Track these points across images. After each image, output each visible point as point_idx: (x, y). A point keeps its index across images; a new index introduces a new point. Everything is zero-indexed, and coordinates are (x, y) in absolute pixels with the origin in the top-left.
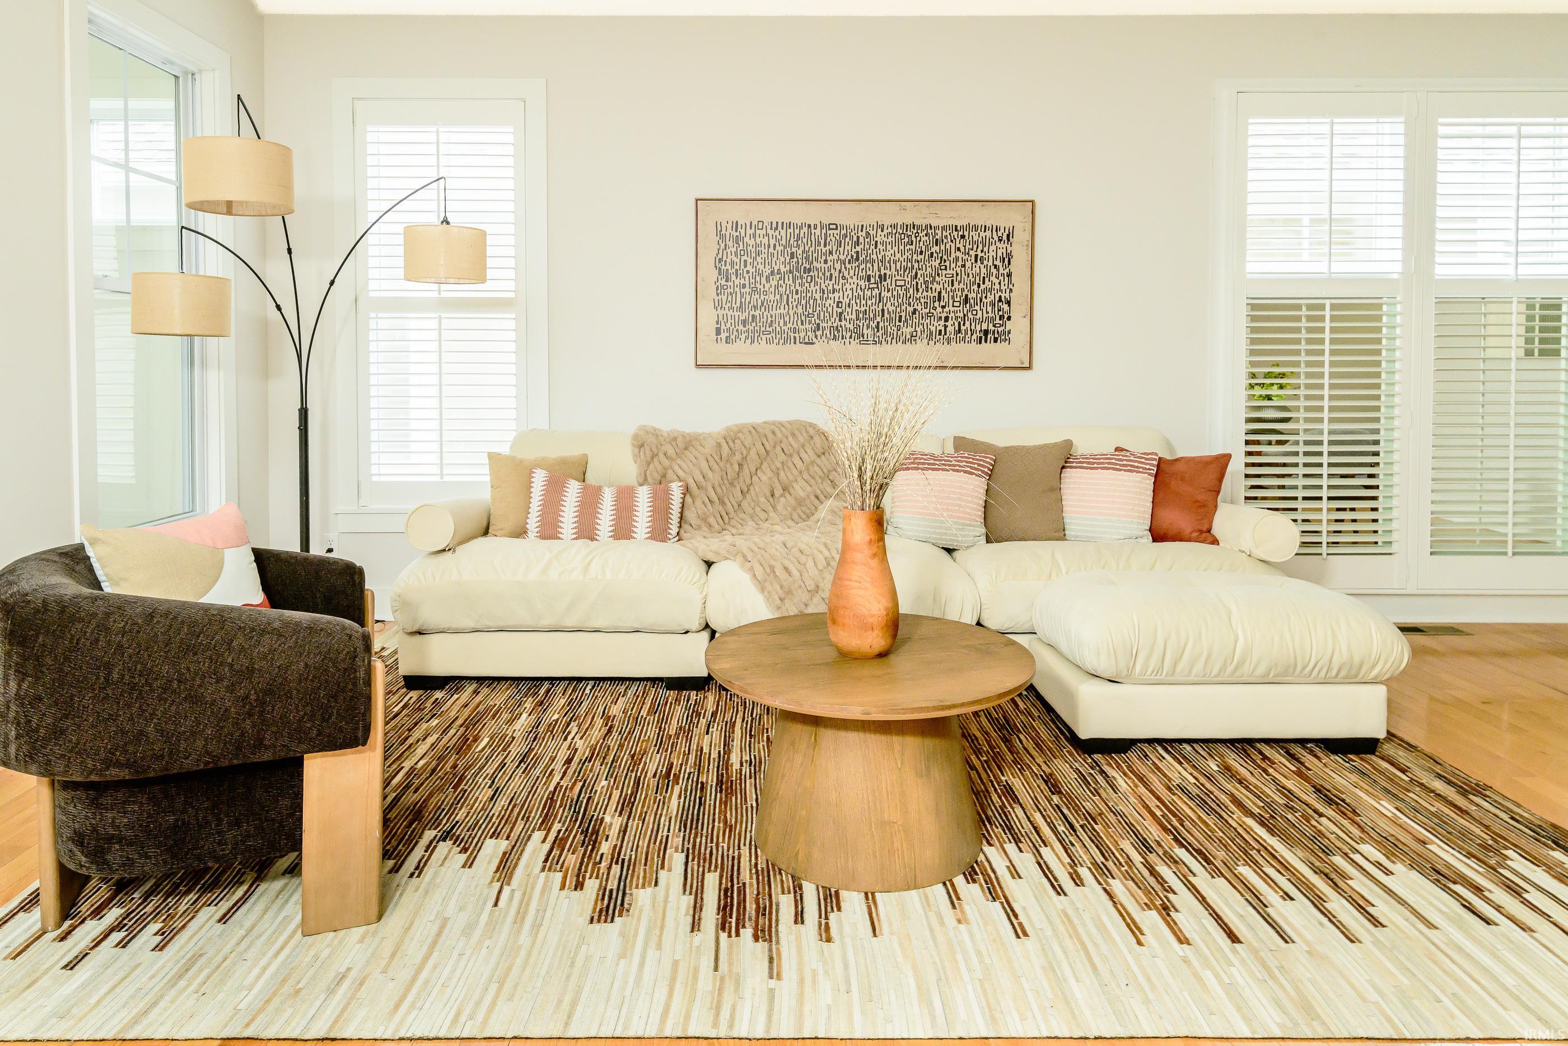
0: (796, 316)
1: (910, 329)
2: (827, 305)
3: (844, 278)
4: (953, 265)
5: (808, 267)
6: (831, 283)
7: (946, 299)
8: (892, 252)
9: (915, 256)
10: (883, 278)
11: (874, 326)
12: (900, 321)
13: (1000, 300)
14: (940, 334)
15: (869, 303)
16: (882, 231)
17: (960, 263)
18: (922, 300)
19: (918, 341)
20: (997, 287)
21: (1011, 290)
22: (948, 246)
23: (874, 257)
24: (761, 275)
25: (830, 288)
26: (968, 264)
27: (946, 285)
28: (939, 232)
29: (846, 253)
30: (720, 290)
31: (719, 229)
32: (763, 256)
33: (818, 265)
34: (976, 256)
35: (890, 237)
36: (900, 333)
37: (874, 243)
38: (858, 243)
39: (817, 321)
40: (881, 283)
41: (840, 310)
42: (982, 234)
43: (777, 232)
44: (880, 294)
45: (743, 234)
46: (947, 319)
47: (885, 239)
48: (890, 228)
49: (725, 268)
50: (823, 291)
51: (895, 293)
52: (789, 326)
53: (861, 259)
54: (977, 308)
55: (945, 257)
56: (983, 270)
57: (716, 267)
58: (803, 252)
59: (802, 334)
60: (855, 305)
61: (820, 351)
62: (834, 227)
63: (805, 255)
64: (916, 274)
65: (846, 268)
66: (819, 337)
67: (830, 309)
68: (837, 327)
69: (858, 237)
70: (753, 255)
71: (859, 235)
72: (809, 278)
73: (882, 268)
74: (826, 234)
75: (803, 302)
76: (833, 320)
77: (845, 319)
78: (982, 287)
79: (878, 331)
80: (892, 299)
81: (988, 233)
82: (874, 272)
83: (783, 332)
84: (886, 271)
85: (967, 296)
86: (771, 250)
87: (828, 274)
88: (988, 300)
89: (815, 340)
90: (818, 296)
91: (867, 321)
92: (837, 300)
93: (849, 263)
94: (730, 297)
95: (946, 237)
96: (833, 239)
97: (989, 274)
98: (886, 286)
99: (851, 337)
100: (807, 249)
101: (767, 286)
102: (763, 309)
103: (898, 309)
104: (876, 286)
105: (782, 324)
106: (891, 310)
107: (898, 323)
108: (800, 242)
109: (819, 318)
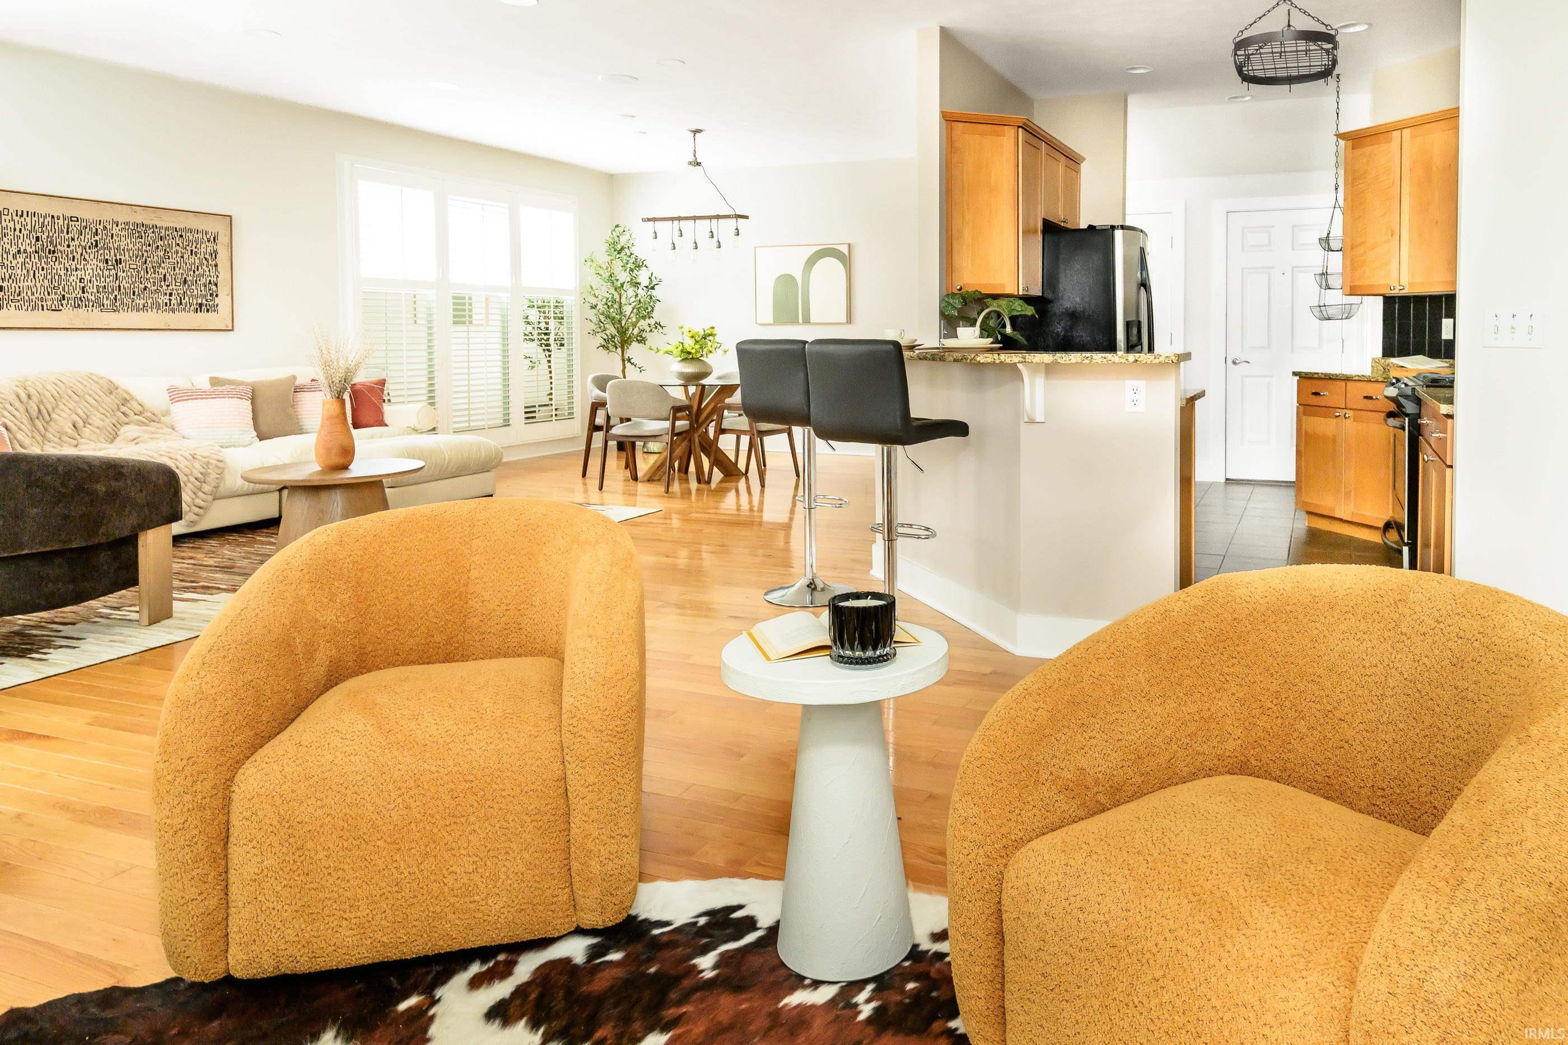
0: (43, 288)
1: (142, 302)
2: (71, 280)
3: (85, 260)
4: (174, 256)
5: (52, 249)
6: (74, 263)
7: (170, 280)
8: (126, 242)
9: (144, 247)
10: (118, 262)
11: (112, 298)
12: (134, 295)
13: (210, 282)
14: (166, 305)
15: (108, 280)
16: (117, 226)
17: (179, 255)
18: (151, 280)
19: (150, 310)
20: (207, 273)
21: (217, 276)
22: (170, 242)
23: (111, 245)
25: (73, 267)
26: (186, 256)
27: (169, 270)
28: (163, 231)
29: (86, 240)
32: (9, 237)
33: (62, 249)
34: (192, 251)
35: (123, 231)
36: (134, 304)
37: (110, 234)
38: (96, 234)
39: (63, 293)
40: (117, 265)
41: (82, 285)
42: (195, 235)
43: (22, 219)
44: (117, 274)
46: (171, 295)
47: (120, 233)
48: (123, 225)
50: (67, 269)
51: (129, 274)
52: (38, 295)
53: (99, 246)
54: (194, 287)
55: (168, 250)
56: (197, 261)
58: (48, 237)
59: (49, 303)
60: (95, 281)
61: (67, 316)
62: (76, 219)
63: (49, 239)
64: (146, 260)
65: (86, 252)
66: (64, 305)
67: (74, 284)
68: (80, 298)
69: (97, 230)
71: (98, 227)
72: (54, 258)
73: (118, 255)
75: (49, 277)
76: (76, 292)
77: (88, 292)
78: (197, 273)
79: (116, 302)
80: (127, 278)
81: (200, 235)
82: (111, 257)
83: (30, 301)
84: (121, 257)
85: (185, 278)
86: (17, 233)
87: (70, 256)
88: (202, 282)
89: (60, 307)
90: (62, 273)
91: (107, 294)
92: (79, 277)
93: (90, 248)
95: (168, 235)
96: (75, 229)
97: (202, 264)
98: (121, 268)
99: (93, 306)
100: (51, 234)
101: (14, 262)
102: (11, 281)
103: (132, 286)
104: (113, 267)
105: (29, 293)
106: (126, 286)
107: (132, 296)
108: (44, 229)
109: (64, 289)
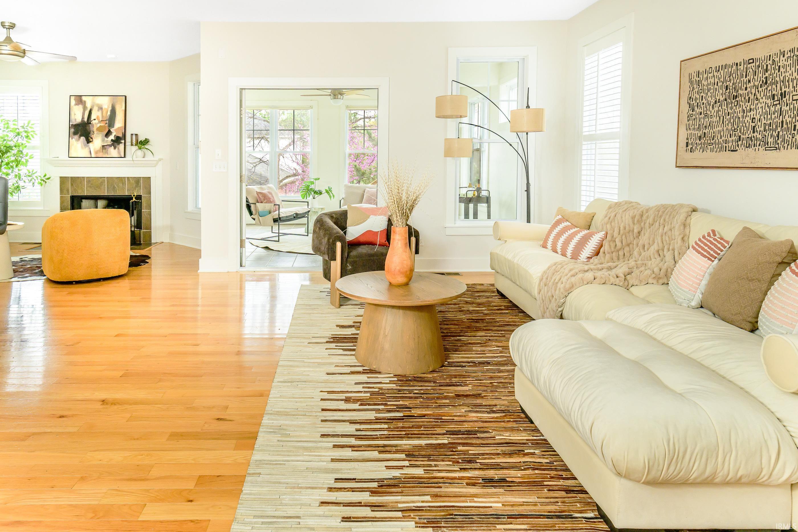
0: (727, 131)
2: (746, 121)
3: (757, 99)
5: (735, 94)
6: (749, 104)
8: (790, 72)
10: (783, 95)
11: (775, 135)
15: (773, 116)
16: (784, 57)
23: (778, 79)
24: (709, 105)
25: (748, 108)
29: (759, 79)
30: (689, 117)
31: (690, 78)
32: (711, 91)
33: (742, 92)
35: (789, 60)
36: (794, 139)
37: (777, 67)
38: (767, 70)
39: (740, 134)
40: (782, 99)
41: (753, 124)
43: (719, 73)
44: (781, 108)
45: (701, 79)
47: (786, 63)
48: (789, 53)
49: (692, 103)
50: (744, 111)
51: (792, 106)
52: (723, 138)
53: (769, 82)
57: (688, 103)
58: (733, 84)
59: (730, 144)
60: (763, 119)
61: (741, 155)
62: (752, 61)
63: (734, 86)
65: (758, 91)
66: (740, 146)
67: (748, 124)
68: (751, 138)
69: (767, 65)
70: (706, 91)
71: (768, 63)
72: (736, 102)
73: (783, 87)
74: (747, 68)
75: (732, 121)
76: (749, 132)
77: (757, 131)
79: (778, 139)
80: (789, 112)
82: (778, 91)
83: (719, 143)
84: (786, 89)
86: (716, 86)
87: (747, 98)
89: (737, 148)
90: (740, 115)
91: (771, 131)
92: (752, 117)
93: (761, 87)
94: (694, 121)
96: (751, 71)
98: (785, 101)
99: (759, 145)
100: (735, 82)
101: (713, 111)
102: (710, 127)
104: (778, 102)
105: (719, 137)
106: (788, 121)
107: (793, 132)
108: (731, 77)
109: (740, 132)
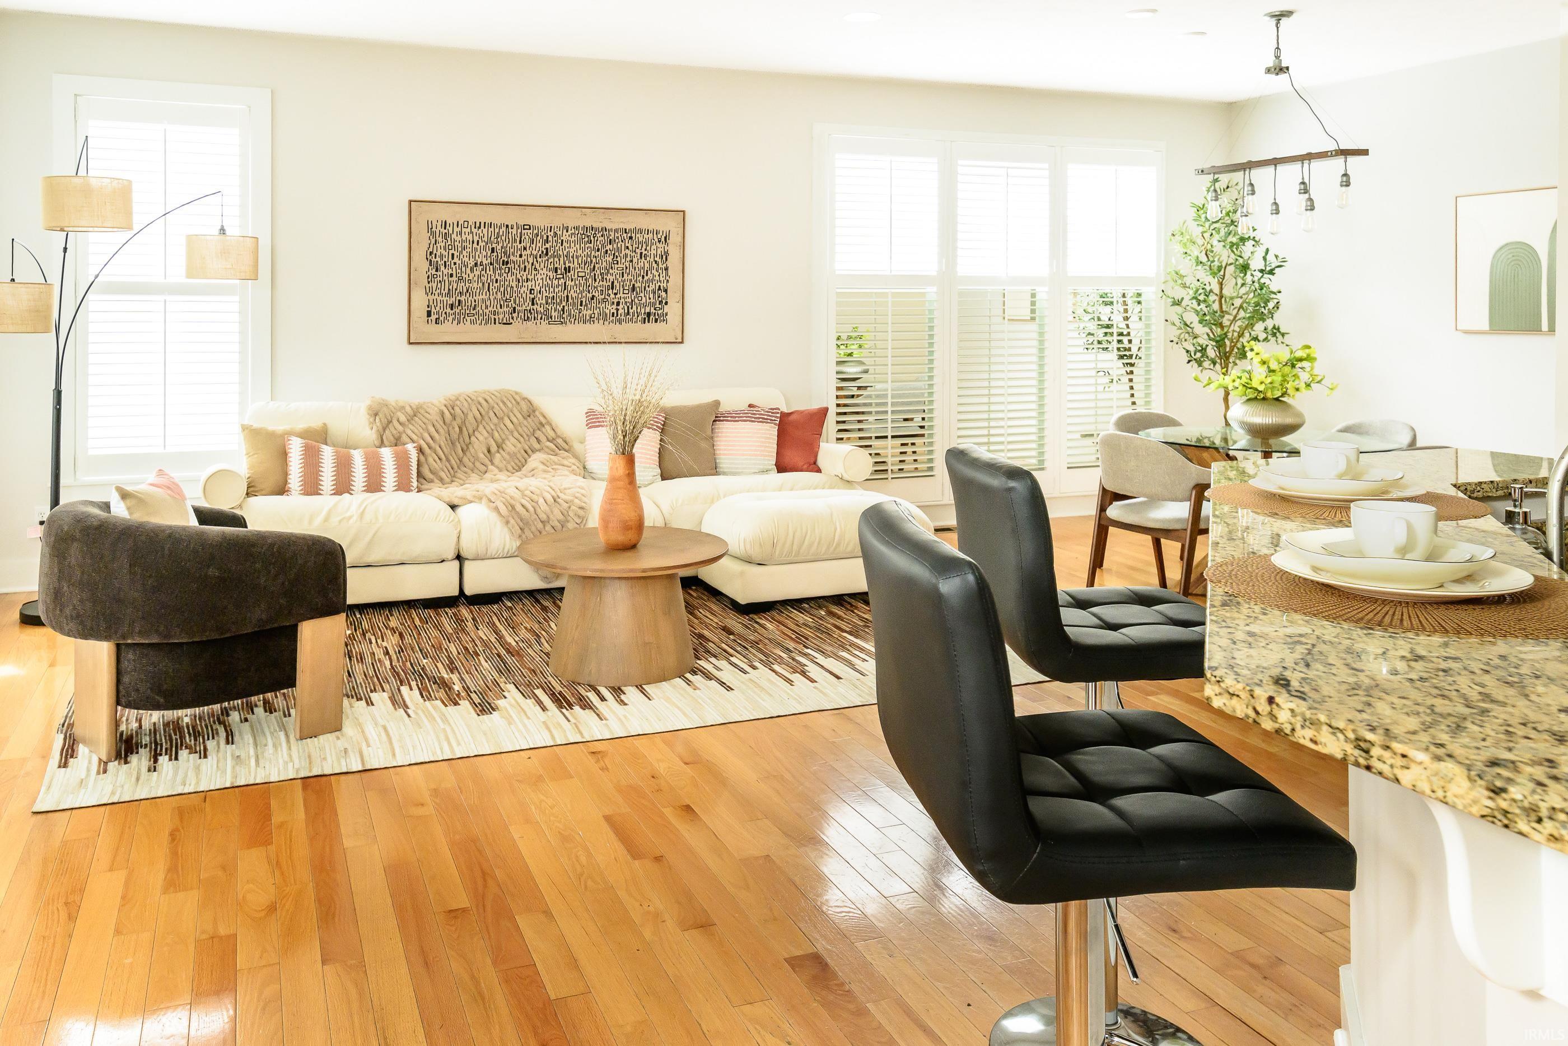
0: (496, 301)
1: (589, 312)
2: (522, 292)
3: (535, 269)
4: (623, 261)
5: (506, 260)
6: (525, 274)
7: (618, 288)
8: (575, 249)
9: (593, 253)
10: (567, 270)
11: (560, 309)
12: (581, 305)
13: (659, 289)
14: (613, 316)
15: (556, 290)
16: (567, 231)
17: (628, 259)
18: (599, 289)
19: (596, 321)
20: (657, 278)
21: (668, 281)
22: (619, 245)
23: (561, 253)
24: (466, 266)
25: (524, 277)
26: (635, 260)
27: (618, 276)
28: (612, 234)
29: (537, 249)
30: (430, 279)
31: (430, 227)
32: (468, 250)
33: (515, 259)
34: (641, 253)
35: (573, 236)
36: (581, 315)
37: (560, 241)
38: (547, 241)
39: (514, 305)
40: (566, 274)
41: (532, 296)
42: (646, 236)
43: (480, 230)
44: (565, 283)
45: (451, 232)
46: (618, 304)
47: (570, 239)
48: (573, 230)
49: (435, 260)
50: (519, 280)
51: (577, 282)
52: (490, 309)
53: (550, 254)
54: (642, 295)
55: (617, 254)
56: (647, 265)
57: (427, 259)
58: (502, 247)
59: (501, 316)
60: (544, 292)
61: (517, 329)
62: (528, 227)
63: (503, 250)
64: (594, 267)
65: (537, 261)
66: (515, 319)
67: (524, 295)
68: (530, 310)
69: (548, 236)
70: (460, 249)
71: (549, 234)
72: (507, 269)
73: (567, 262)
74: (521, 233)
75: (502, 289)
76: (526, 304)
77: (537, 304)
78: (646, 278)
79: (564, 313)
80: (575, 287)
81: (650, 235)
82: (561, 266)
83: (484, 314)
84: (570, 265)
85: (634, 285)
86: (475, 245)
87: (522, 266)
88: (651, 289)
89: (511, 321)
90: (514, 284)
91: (555, 305)
92: (530, 288)
93: (540, 257)
94: (439, 284)
95: (618, 238)
96: (527, 237)
97: (651, 268)
98: (570, 276)
99: (541, 319)
100: (505, 245)
101: (472, 275)
102: (468, 294)
103: (580, 296)
104: (562, 276)
105: (484, 307)
106: (574, 296)
107: (579, 307)
108: (499, 239)
109: (515, 302)
